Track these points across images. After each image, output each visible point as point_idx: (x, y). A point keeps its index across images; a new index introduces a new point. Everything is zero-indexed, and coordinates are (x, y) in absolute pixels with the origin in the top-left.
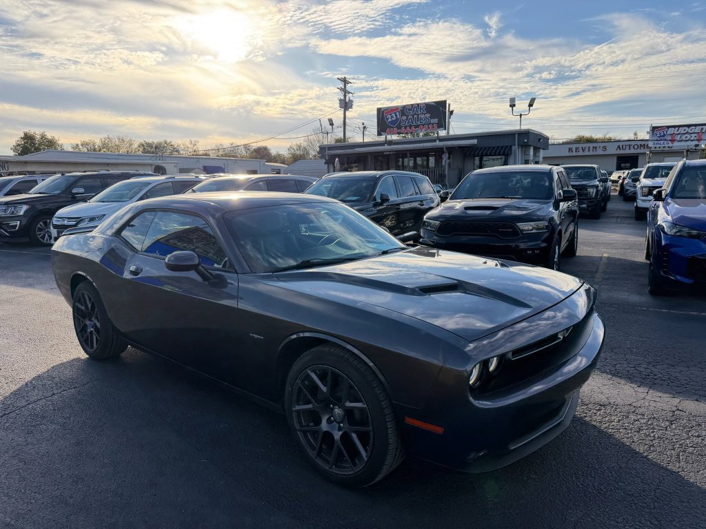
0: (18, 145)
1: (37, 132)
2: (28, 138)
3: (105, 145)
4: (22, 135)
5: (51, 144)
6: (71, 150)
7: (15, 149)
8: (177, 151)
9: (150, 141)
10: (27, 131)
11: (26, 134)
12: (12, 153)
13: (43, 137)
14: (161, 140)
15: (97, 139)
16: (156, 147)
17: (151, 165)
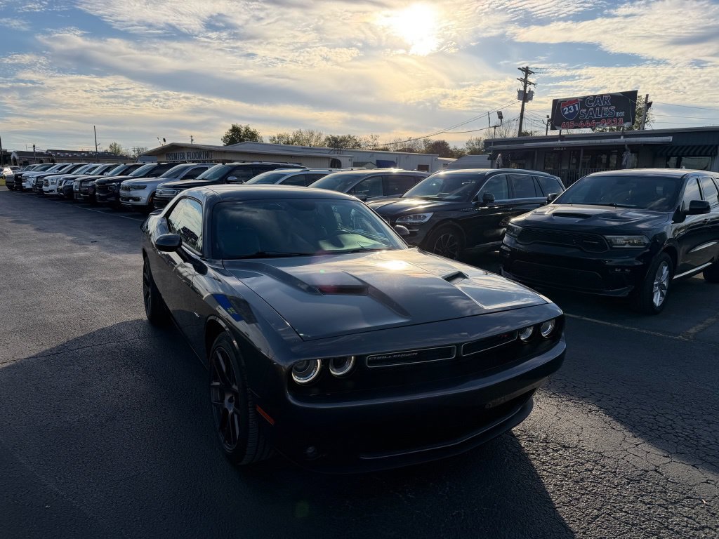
0: (227, 136)
1: (242, 125)
2: (235, 130)
3: (297, 138)
4: (231, 128)
5: (252, 136)
6: (269, 142)
7: (225, 140)
8: (359, 145)
9: (335, 135)
10: (235, 124)
11: (234, 127)
12: (221, 144)
13: (247, 129)
14: (346, 135)
15: (290, 132)
16: (341, 141)
17: (329, 158)
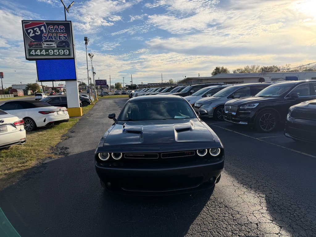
0: (214, 72)
1: (220, 66)
2: (217, 69)
3: (246, 69)
4: (215, 68)
5: (225, 71)
6: (233, 73)
7: (212, 74)
8: (279, 70)
9: (266, 66)
10: (217, 66)
11: (217, 68)
12: (211, 76)
13: (222, 68)
14: (272, 65)
15: (243, 67)
16: (269, 69)
17: (258, 78)
